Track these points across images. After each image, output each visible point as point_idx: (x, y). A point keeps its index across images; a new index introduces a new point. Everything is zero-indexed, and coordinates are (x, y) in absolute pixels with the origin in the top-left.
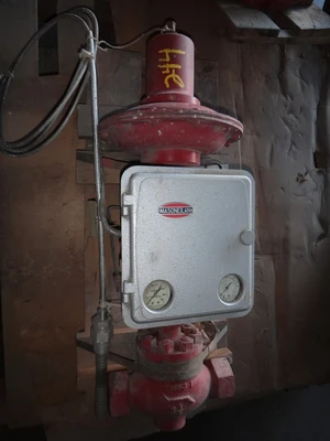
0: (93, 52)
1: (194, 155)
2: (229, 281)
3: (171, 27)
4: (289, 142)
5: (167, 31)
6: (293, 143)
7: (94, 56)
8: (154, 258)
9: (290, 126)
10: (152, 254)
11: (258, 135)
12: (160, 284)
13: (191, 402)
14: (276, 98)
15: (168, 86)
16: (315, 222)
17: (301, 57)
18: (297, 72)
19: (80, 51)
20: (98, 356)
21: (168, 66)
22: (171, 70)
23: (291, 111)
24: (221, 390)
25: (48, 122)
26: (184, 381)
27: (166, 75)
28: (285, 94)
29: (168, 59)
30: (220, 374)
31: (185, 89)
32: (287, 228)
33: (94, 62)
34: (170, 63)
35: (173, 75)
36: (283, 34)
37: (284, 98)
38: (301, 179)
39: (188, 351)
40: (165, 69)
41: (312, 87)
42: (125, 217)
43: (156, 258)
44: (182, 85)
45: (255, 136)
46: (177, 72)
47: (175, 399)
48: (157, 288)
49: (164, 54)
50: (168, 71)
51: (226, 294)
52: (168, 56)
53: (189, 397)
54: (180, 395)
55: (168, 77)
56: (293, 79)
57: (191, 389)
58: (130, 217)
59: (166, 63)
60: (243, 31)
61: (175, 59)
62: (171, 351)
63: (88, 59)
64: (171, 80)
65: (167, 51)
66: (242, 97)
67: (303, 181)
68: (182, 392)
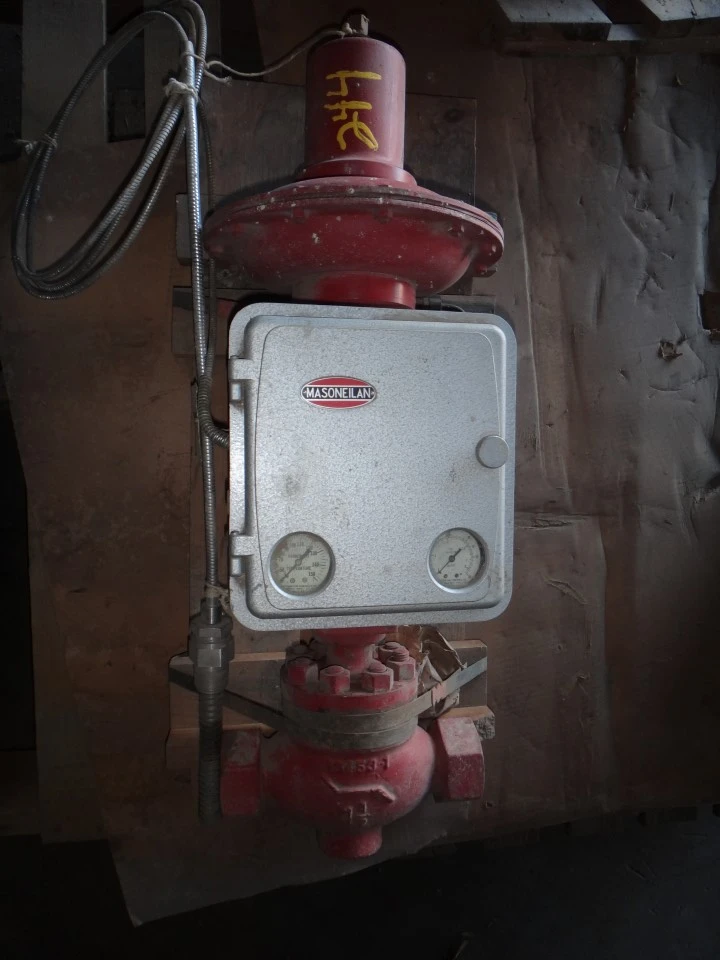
0: (192, 83)
1: (400, 289)
2: (455, 544)
3: (357, 25)
4: (642, 272)
5: (348, 35)
6: (651, 273)
7: (195, 90)
8: (291, 487)
9: (645, 237)
10: (289, 478)
11: (570, 256)
12: (308, 542)
13: (388, 801)
14: (613, 175)
15: (343, 146)
16: (701, 449)
17: (674, 84)
18: (664, 118)
19: (166, 82)
20: (202, 697)
21: (344, 106)
22: (350, 112)
23: (648, 204)
24: (454, 781)
25: (103, 225)
26: (370, 754)
27: (341, 123)
28: (633, 167)
29: (344, 92)
30: (453, 748)
31: (380, 151)
32: (634, 459)
33: (193, 103)
34: (348, 99)
35: (355, 124)
36: (618, 34)
37: (631, 176)
38: (668, 353)
39: (378, 692)
40: (338, 112)
41: (698, 150)
42: (236, 403)
43: (297, 487)
44: (373, 144)
45: (563, 260)
46: (363, 116)
47: (352, 789)
48: (302, 550)
49: (337, 80)
50: (344, 116)
51: (450, 571)
52: (344, 86)
53: (382, 788)
54: (364, 783)
55: (344, 129)
56: (654, 132)
57: (386, 773)
58: (245, 404)
59: (339, 99)
60: (528, 30)
61: (359, 90)
62: (343, 689)
63: (183, 97)
64: (349, 135)
65: (343, 75)
66: (535, 174)
67: (672, 357)
68: (366, 775)
